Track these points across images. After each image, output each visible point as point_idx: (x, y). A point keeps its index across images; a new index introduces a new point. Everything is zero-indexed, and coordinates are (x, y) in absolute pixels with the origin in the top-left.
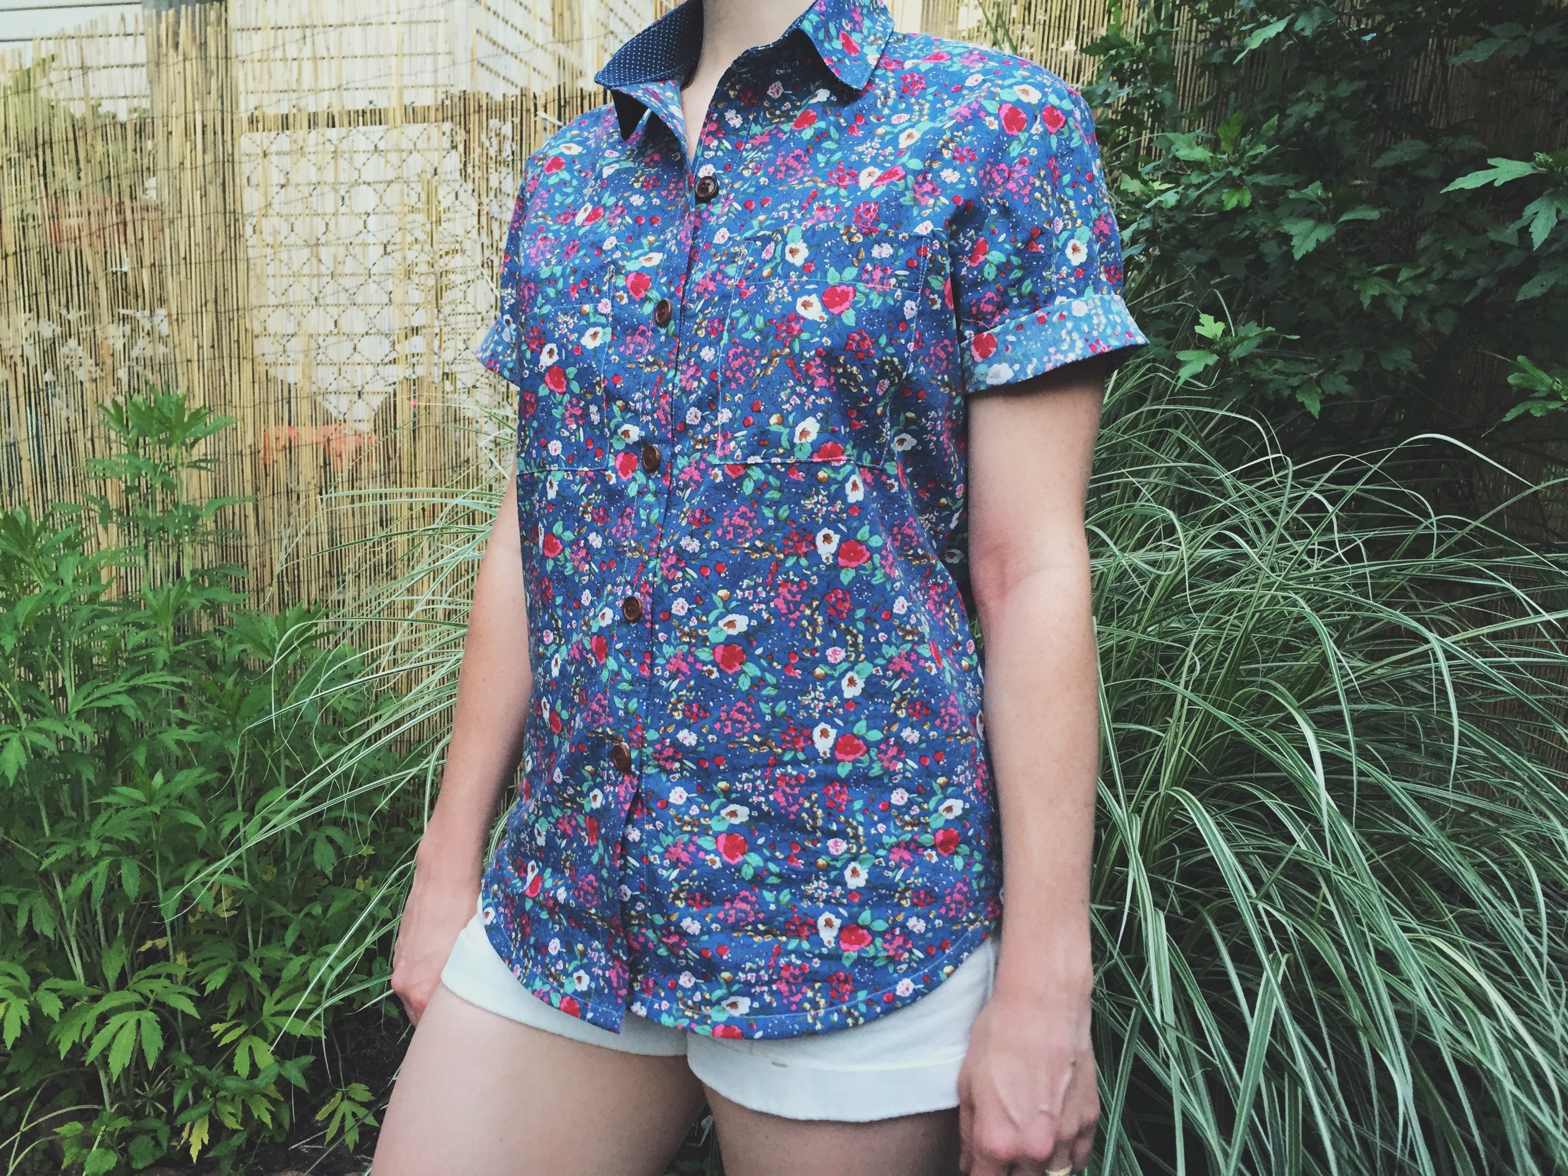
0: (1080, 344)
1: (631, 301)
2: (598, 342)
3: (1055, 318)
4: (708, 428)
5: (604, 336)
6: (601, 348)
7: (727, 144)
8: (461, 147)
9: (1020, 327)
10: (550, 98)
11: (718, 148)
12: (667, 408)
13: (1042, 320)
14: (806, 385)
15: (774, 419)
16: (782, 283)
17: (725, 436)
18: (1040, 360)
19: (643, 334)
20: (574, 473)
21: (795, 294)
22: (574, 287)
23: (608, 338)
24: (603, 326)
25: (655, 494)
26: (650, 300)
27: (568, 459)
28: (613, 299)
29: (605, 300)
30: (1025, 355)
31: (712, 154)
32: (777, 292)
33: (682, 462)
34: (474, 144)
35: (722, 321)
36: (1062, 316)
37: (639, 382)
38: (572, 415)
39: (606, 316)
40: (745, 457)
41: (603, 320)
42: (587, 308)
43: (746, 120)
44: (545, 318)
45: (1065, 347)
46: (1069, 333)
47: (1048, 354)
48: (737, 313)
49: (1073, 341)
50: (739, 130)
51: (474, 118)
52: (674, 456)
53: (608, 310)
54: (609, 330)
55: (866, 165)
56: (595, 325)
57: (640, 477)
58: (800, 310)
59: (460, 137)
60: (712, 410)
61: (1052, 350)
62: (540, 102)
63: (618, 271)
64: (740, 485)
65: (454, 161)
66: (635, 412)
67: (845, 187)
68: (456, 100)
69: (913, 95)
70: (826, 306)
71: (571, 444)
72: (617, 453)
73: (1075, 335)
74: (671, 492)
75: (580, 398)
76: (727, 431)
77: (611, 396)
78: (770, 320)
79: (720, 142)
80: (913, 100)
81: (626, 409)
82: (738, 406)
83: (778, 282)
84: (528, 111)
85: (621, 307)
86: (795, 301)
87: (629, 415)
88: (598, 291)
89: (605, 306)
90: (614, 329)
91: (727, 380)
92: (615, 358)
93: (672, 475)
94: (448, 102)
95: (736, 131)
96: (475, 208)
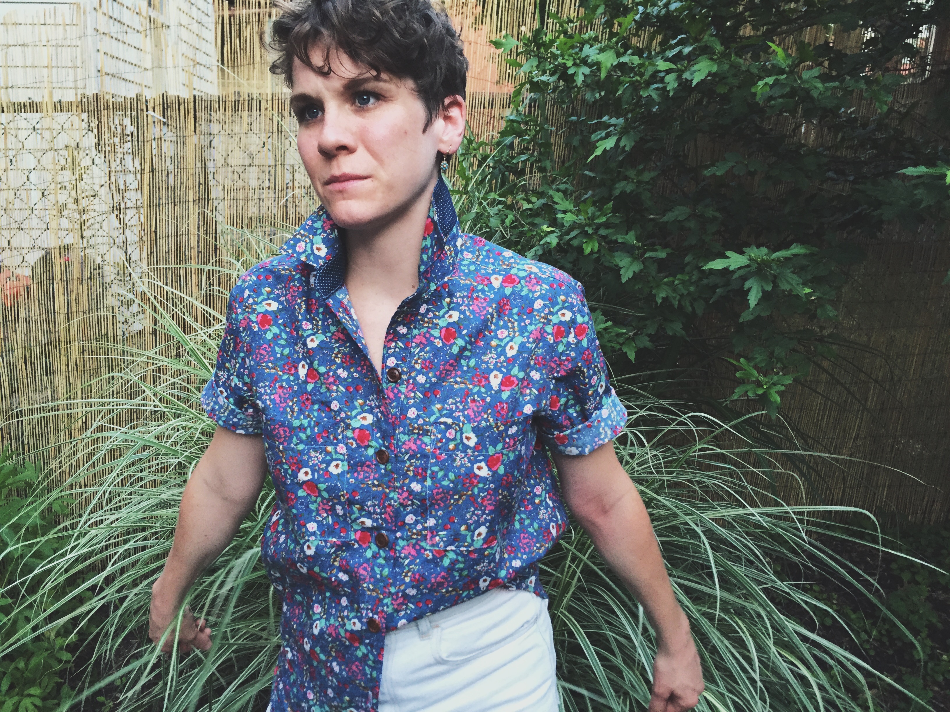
0: (609, 432)
1: (359, 446)
2: (339, 471)
3: (596, 424)
4: (419, 527)
5: (343, 467)
6: (343, 472)
7: (400, 344)
8: (95, 131)
9: (578, 431)
10: (157, 102)
11: (396, 347)
12: (392, 514)
13: (589, 426)
14: (481, 510)
15: (463, 528)
16: (463, 455)
17: (432, 533)
18: (591, 445)
19: (368, 466)
20: (326, 542)
21: (473, 462)
22: (319, 434)
23: (346, 468)
24: (342, 461)
25: (385, 559)
26: (372, 447)
27: (321, 534)
28: (346, 445)
29: (341, 445)
30: (584, 444)
31: (392, 350)
32: (460, 460)
33: (401, 543)
34: (105, 129)
35: (425, 470)
36: (599, 421)
37: (369, 495)
38: (323, 509)
39: (344, 455)
40: (446, 546)
41: (341, 457)
42: (330, 448)
43: (409, 329)
44: (301, 452)
45: (602, 436)
46: (603, 429)
47: (595, 442)
48: (436, 469)
49: (606, 432)
50: (407, 334)
51: (104, 113)
52: (397, 539)
53: (344, 451)
54: (346, 463)
55: (492, 371)
56: (337, 460)
57: (374, 548)
58: (476, 471)
59: (94, 124)
60: (422, 518)
61: (597, 439)
62: (150, 105)
63: (348, 426)
64: (442, 560)
65: (91, 140)
66: (369, 512)
67: (483, 386)
68: (91, 99)
69: (505, 315)
70: (490, 467)
71: (323, 525)
72: (356, 531)
73: (606, 429)
74: (396, 559)
75: (328, 501)
76: (433, 531)
77: (351, 502)
78: (459, 476)
79: (396, 343)
80: (506, 318)
81: (361, 509)
82: (440, 518)
83: (460, 455)
84: (142, 110)
85: (353, 450)
86: (472, 466)
87: (364, 513)
88: (336, 438)
89: (342, 449)
90: (349, 462)
91: (432, 505)
92: (352, 481)
93: (396, 550)
94: (84, 100)
95: (404, 336)
96: (107, 171)
